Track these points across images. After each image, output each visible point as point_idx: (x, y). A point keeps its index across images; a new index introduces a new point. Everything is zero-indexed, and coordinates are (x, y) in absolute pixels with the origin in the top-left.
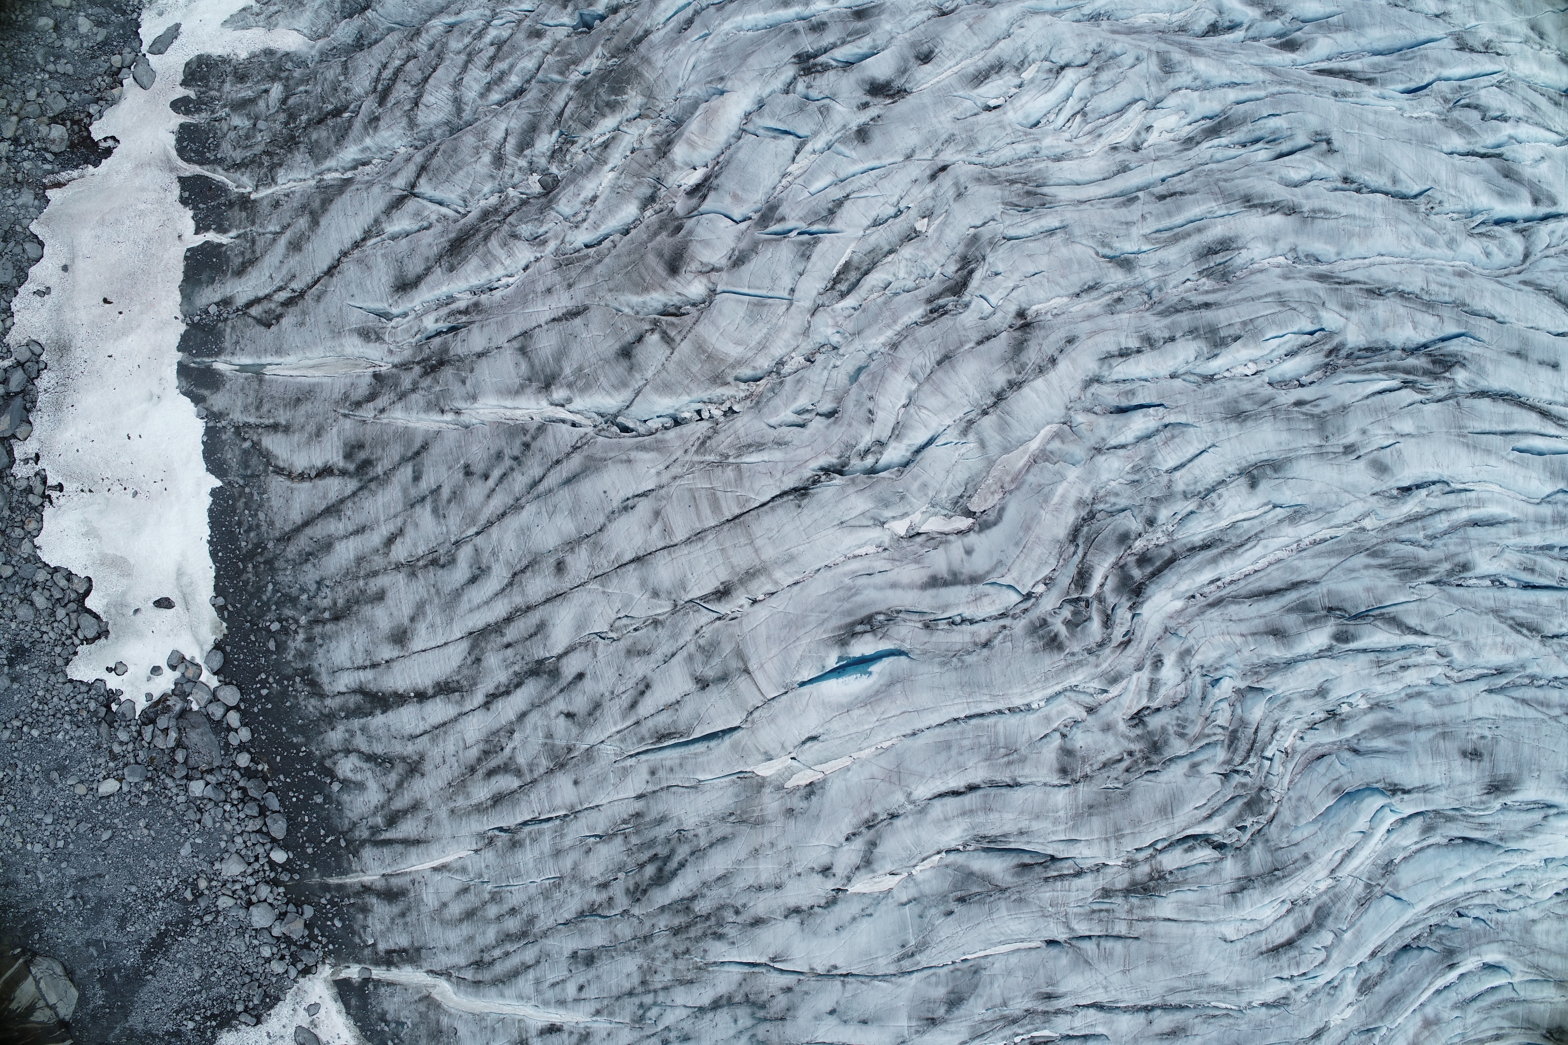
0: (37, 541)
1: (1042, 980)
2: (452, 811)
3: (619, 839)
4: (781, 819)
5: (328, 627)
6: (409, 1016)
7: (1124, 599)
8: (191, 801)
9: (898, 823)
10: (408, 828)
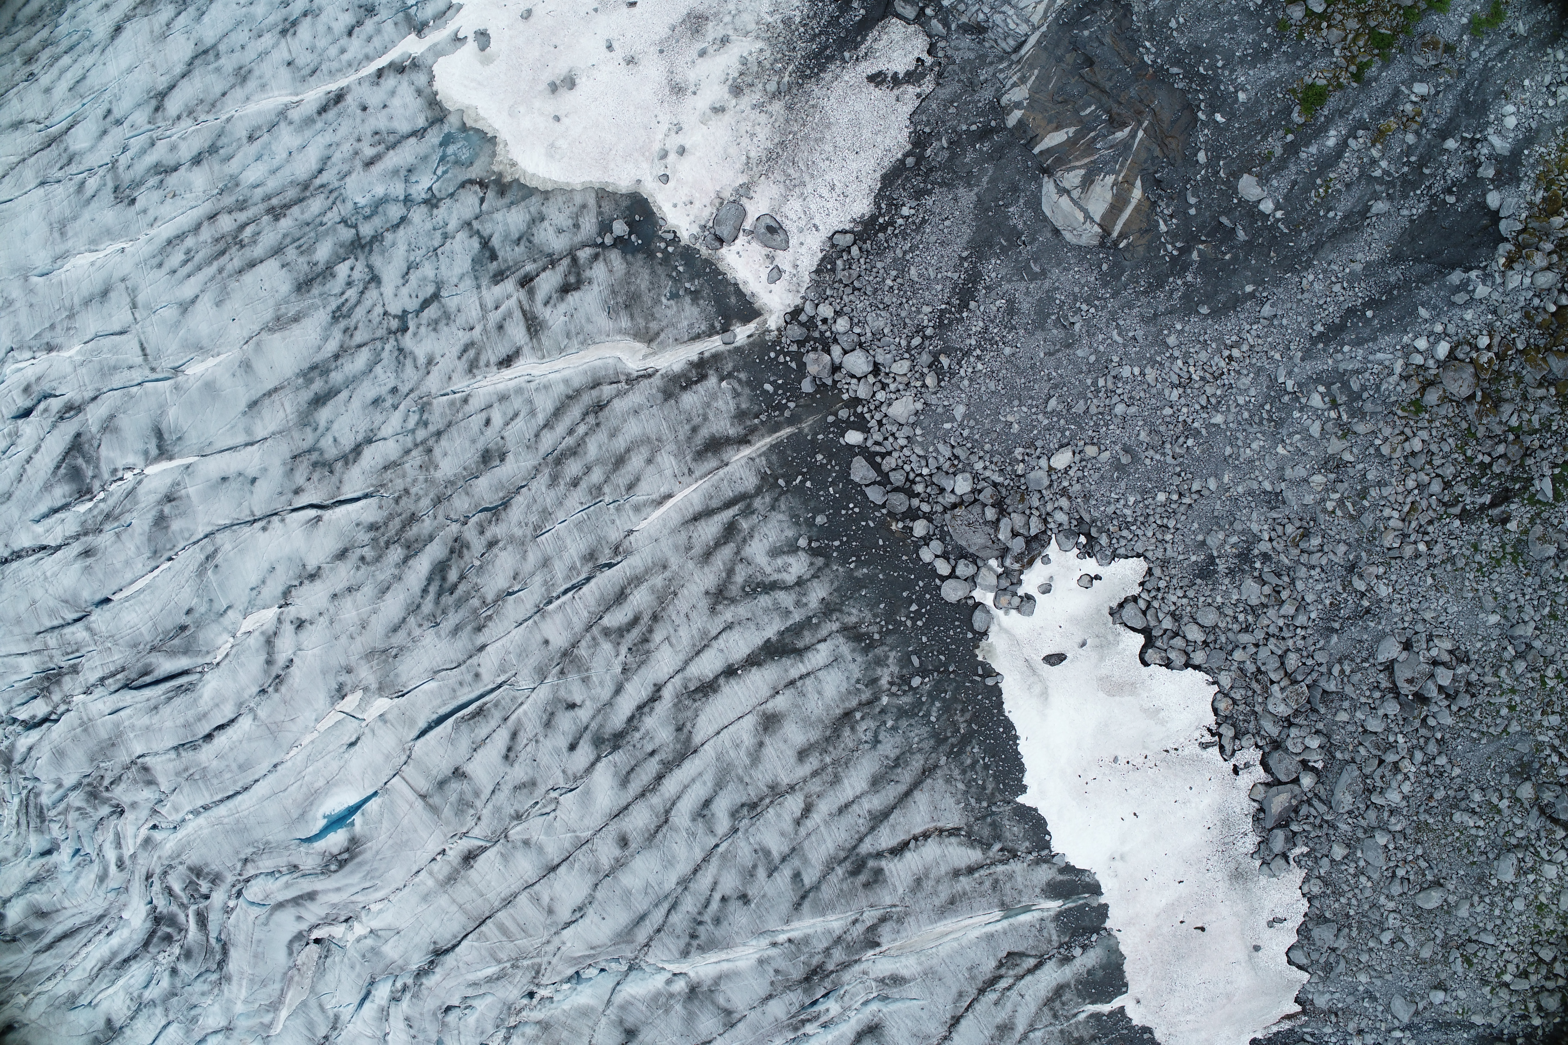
0: (1216, 688)
1: (96, 569)
2: (665, 567)
3: (490, 598)
4: (353, 664)
5: (854, 703)
6: (667, 309)
7: (165, 911)
8: (968, 467)
9: (255, 689)
10: (710, 529)
